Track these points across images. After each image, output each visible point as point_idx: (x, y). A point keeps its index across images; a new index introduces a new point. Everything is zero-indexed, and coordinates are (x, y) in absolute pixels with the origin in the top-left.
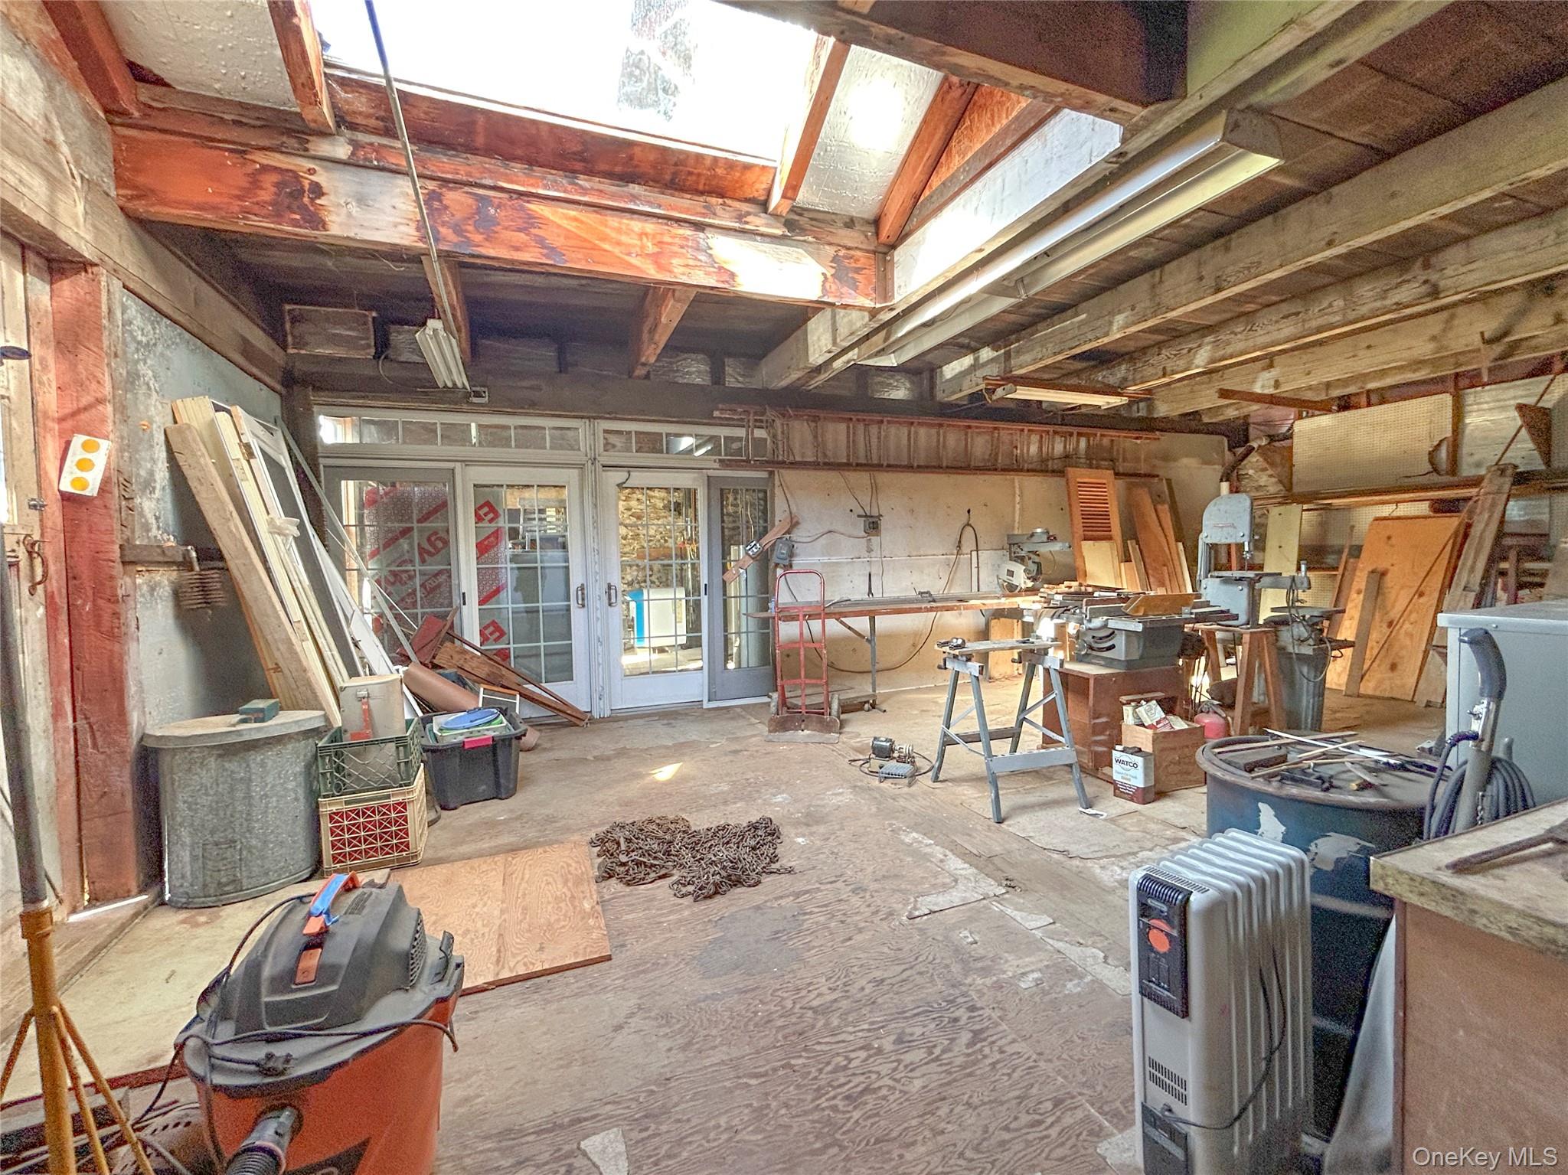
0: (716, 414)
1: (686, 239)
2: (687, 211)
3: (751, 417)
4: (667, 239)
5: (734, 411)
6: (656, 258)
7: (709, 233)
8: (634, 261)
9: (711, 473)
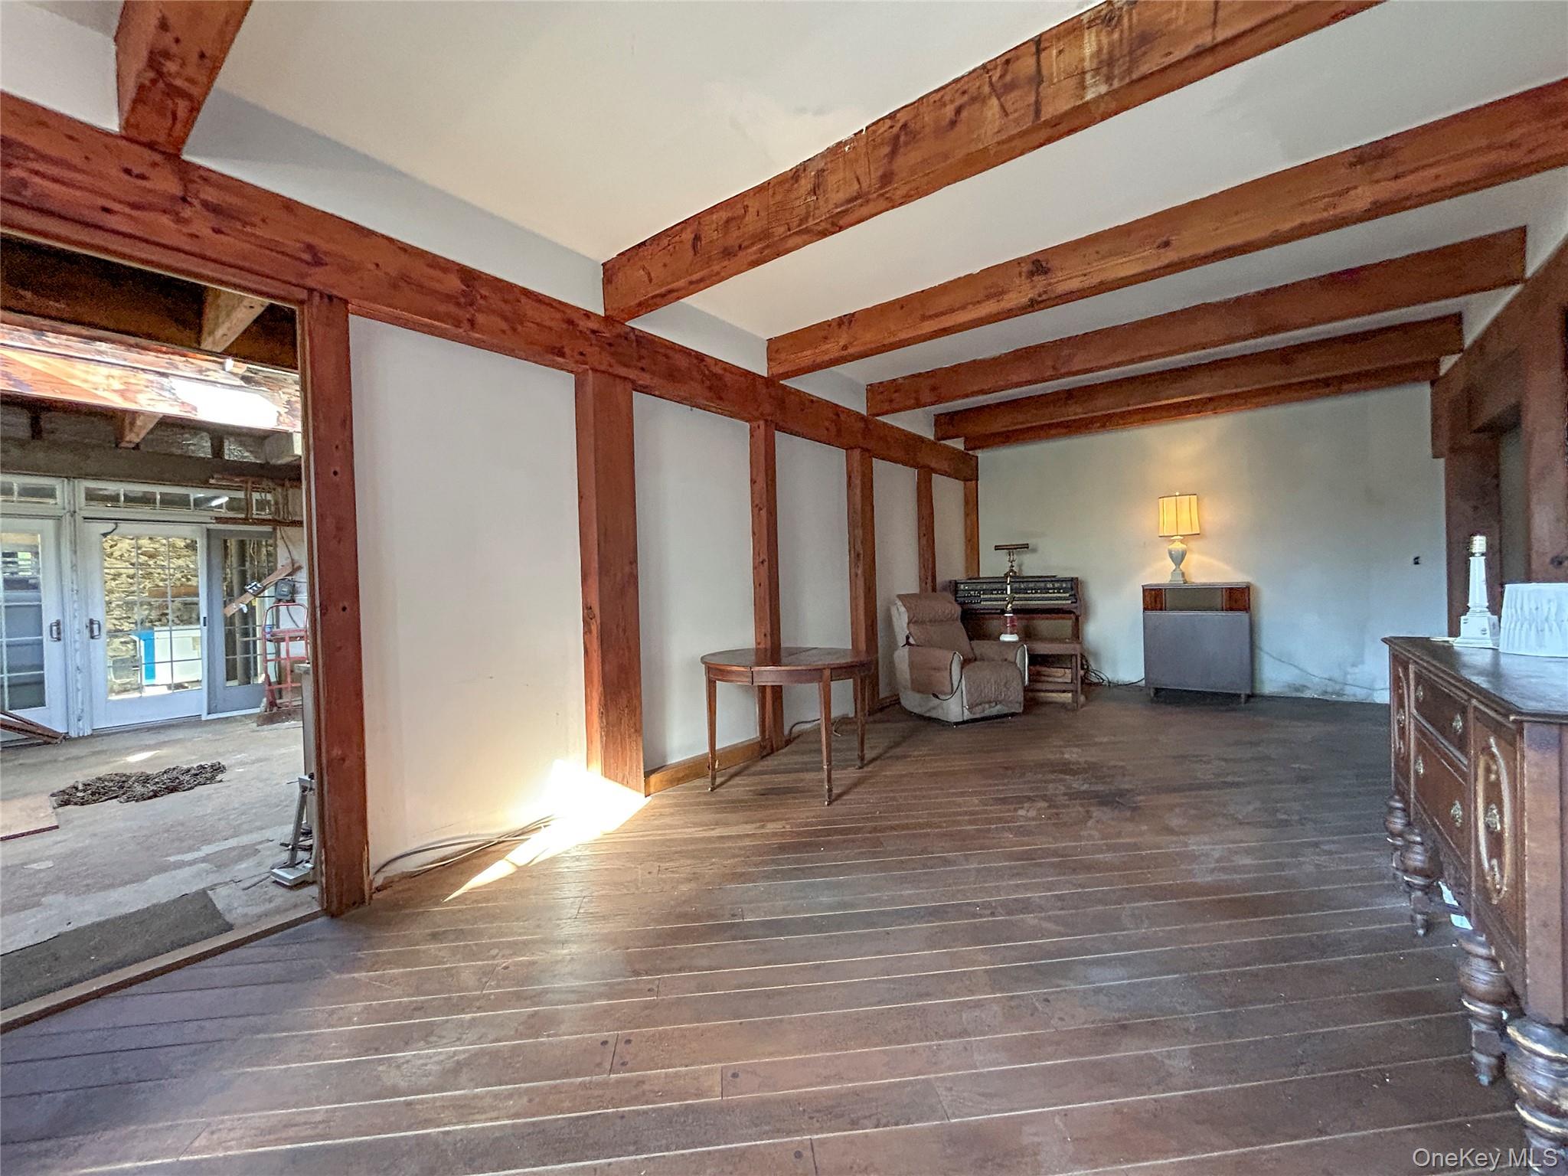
0: (212, 481)
1: (152, 382)
2: (151, 364)
3: (250, 484)
4: (132, 381)
5: (231, 481)
6: (122, 393)
7: (171, 379)
8: (100, 393)
9: (211, 526)
